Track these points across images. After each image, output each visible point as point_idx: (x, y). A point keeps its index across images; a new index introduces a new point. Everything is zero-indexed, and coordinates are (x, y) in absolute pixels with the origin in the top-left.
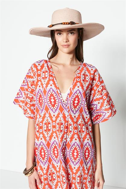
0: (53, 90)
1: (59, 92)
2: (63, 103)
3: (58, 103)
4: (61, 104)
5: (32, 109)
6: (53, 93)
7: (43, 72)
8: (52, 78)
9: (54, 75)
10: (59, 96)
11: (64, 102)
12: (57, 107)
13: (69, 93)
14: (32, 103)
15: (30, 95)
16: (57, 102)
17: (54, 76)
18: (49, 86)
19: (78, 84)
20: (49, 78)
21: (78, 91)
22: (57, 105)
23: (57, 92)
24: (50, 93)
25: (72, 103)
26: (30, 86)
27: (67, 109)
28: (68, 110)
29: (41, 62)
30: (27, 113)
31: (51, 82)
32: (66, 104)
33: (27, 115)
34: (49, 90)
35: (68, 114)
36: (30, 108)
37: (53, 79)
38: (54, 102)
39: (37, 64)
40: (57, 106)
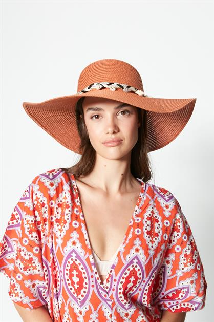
0: (78, 257)
1: (92, 261)
2: (101, 288)
3: (87, 286)
4: (95, 289)
5: (27, 286)
6: (77, 263)
7: (59, 205)
8: (78, 223)
9: (83, 216)
10: (92, 271)
11: (102, 286)
12: (85, 295)
13: (116, 265)
14: (29, 272)
15: (25, 255)
16: (86, 284)
17: (83, 219)
18: (69, 243)
19: (137, 242)
20: (70, 224)
21: (135, 261)
22: (86, 290)
23: (88, 260)
24: (71, 262)
25: (120, 289)
26: (27, 233)
27: (109, 301)
28: (110, 303)
29: (55, 177)
30: (14, 293)
31: (75, 235)
32: (107, 290)
33: (14, 298)
34: (70, 256)
35: (110, 313)
36: (21, 283)
37: (80, 227)
38: (78, 283)
39: (47, 183)
40: (85, 292)
